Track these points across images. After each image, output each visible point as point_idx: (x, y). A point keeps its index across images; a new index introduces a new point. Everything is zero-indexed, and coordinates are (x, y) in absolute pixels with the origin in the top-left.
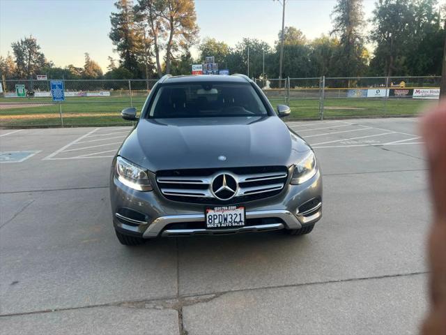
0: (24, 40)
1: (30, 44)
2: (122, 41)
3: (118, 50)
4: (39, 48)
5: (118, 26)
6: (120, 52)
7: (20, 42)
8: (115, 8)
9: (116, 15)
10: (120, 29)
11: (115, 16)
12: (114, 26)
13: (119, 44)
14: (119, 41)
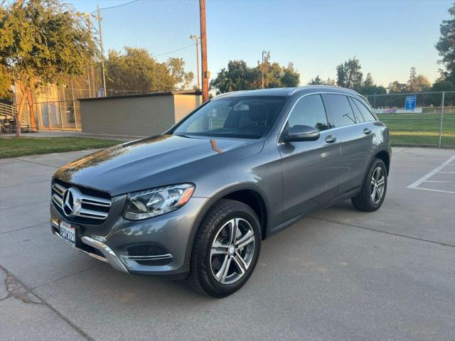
0: (348, 62)
1: (353, 65)
2: (451, 50)
3: (444, 61)
4: (359, 68)
5: (449, 34)
6: (446, 63)
7: (344, 64)
8: (449, 14)
9: (449, 22)
10: (450, 37)
11: (446, 24)
12: (444, 34)
13: (446, 54)
14: (448, 50)
